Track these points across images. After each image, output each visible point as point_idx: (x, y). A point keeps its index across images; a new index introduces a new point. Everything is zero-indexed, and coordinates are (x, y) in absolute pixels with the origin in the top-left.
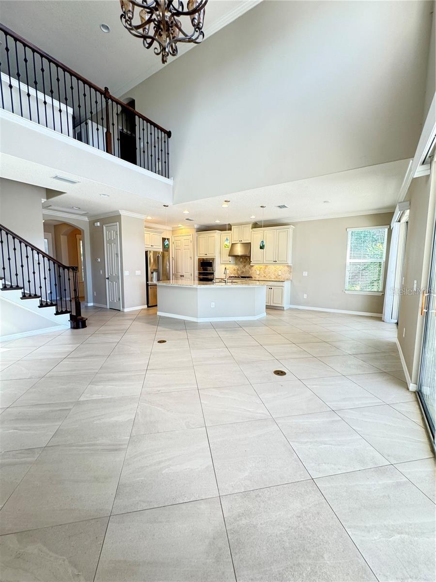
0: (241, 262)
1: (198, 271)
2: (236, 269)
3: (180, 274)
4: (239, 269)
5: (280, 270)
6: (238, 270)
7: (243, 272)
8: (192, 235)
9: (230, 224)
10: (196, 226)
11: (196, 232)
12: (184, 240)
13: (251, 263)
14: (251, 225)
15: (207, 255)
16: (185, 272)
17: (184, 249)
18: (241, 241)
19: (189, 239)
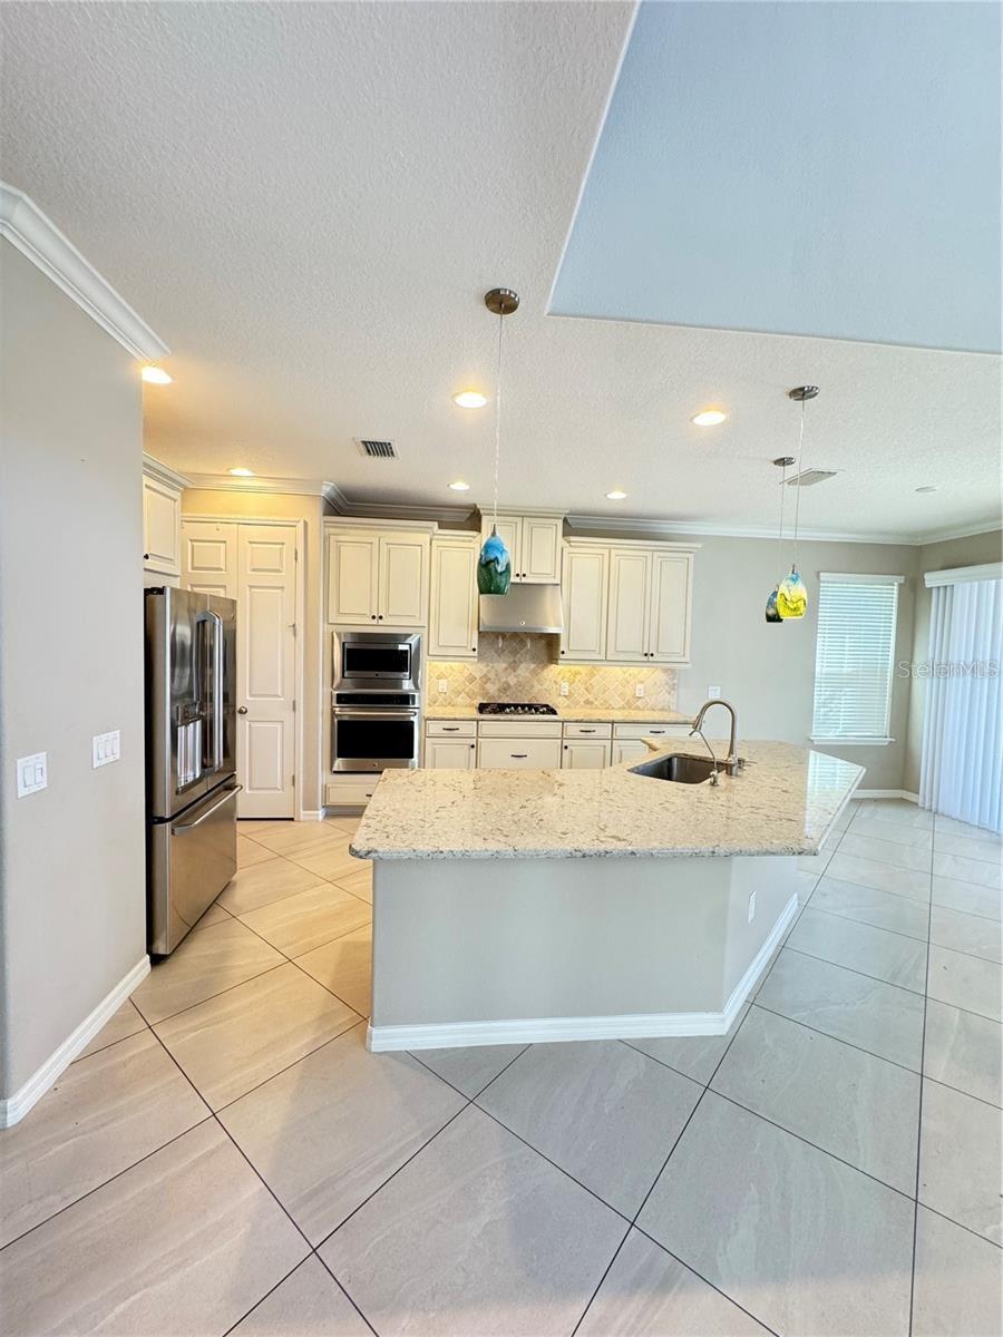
0: (500, 652)
1: (328, 689)
2: (478, 675)
4: (492, 676)
5: (642, 682)
6: (485, 678)
8: (301, 526)
9: (478, 507)
10: (328, 489)
11: (325, 515)
12: (251, 542)
13: (562, 656)
14: (561, 521)
15: (381, 622)
16: (250, 691)
17: (251, 587)
18: (524, 575)
19: (283, 544)
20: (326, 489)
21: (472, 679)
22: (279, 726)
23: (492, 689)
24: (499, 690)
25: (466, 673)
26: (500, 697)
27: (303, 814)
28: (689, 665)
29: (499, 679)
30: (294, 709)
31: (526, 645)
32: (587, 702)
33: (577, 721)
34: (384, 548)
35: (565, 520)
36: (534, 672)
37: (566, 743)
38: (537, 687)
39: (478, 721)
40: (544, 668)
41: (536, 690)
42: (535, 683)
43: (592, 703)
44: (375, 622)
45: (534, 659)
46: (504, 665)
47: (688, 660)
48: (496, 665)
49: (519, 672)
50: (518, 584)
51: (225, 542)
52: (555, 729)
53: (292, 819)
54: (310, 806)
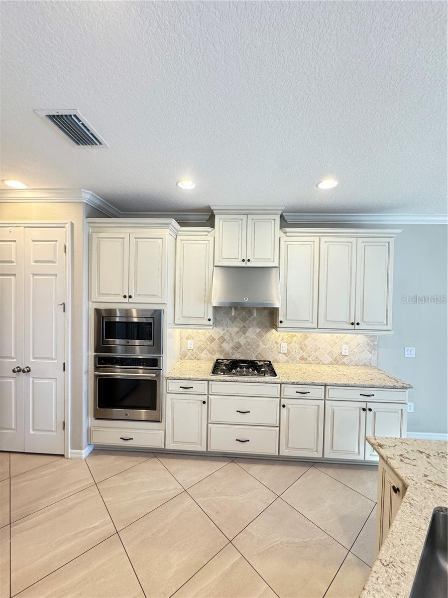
0: (233, 319)
1: (92, 354)
2: (216, 337)
3: (13, 363)
4: (227, 337)
5: (347, 343)
6: (222, 339)
7: (237, 347)
8: (68, 226)
9: (212, 208)
10: (88, 196)
11: (87, 217)
12: (33, 241)
13: (280, 325)
14: (279, 216)
15: (131, 300)
16: (33, 355)
17: (34, 275)
18: (249, 260)
19: (57, 241)
20: (87, 196)
21: (212, 340)
22: (53, 382)
23: (227, 347)
24: (232, 348)
25: (208, 335)
26: (233, 354)
27: (70, 452)
28: (391, 333)
29: (233, 340)
30: (64, 370)
31: (253, 314)
32: (302, 358)
33: (293, 383)
34: (133, 241)
35: (282, 216)
36: (259, 335)
37: (284, 402)
38: (262, 346)
39: (208, 381)
40: (267, 332)
41: (260, 349)
42: (260, 343)
43: (306, 359)
44: (126, 300)
45: (260, 324)
46: (236, 329)
47: (391, 329)
48: (230, 329)
49: (248, 334)
50: (244, 267)
51: (15, 241)
52: (274, 390)
53: (63, 456)
54: (77, 446)
